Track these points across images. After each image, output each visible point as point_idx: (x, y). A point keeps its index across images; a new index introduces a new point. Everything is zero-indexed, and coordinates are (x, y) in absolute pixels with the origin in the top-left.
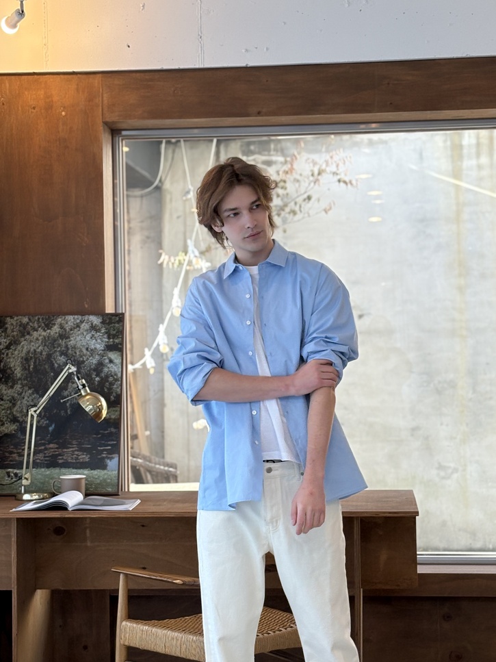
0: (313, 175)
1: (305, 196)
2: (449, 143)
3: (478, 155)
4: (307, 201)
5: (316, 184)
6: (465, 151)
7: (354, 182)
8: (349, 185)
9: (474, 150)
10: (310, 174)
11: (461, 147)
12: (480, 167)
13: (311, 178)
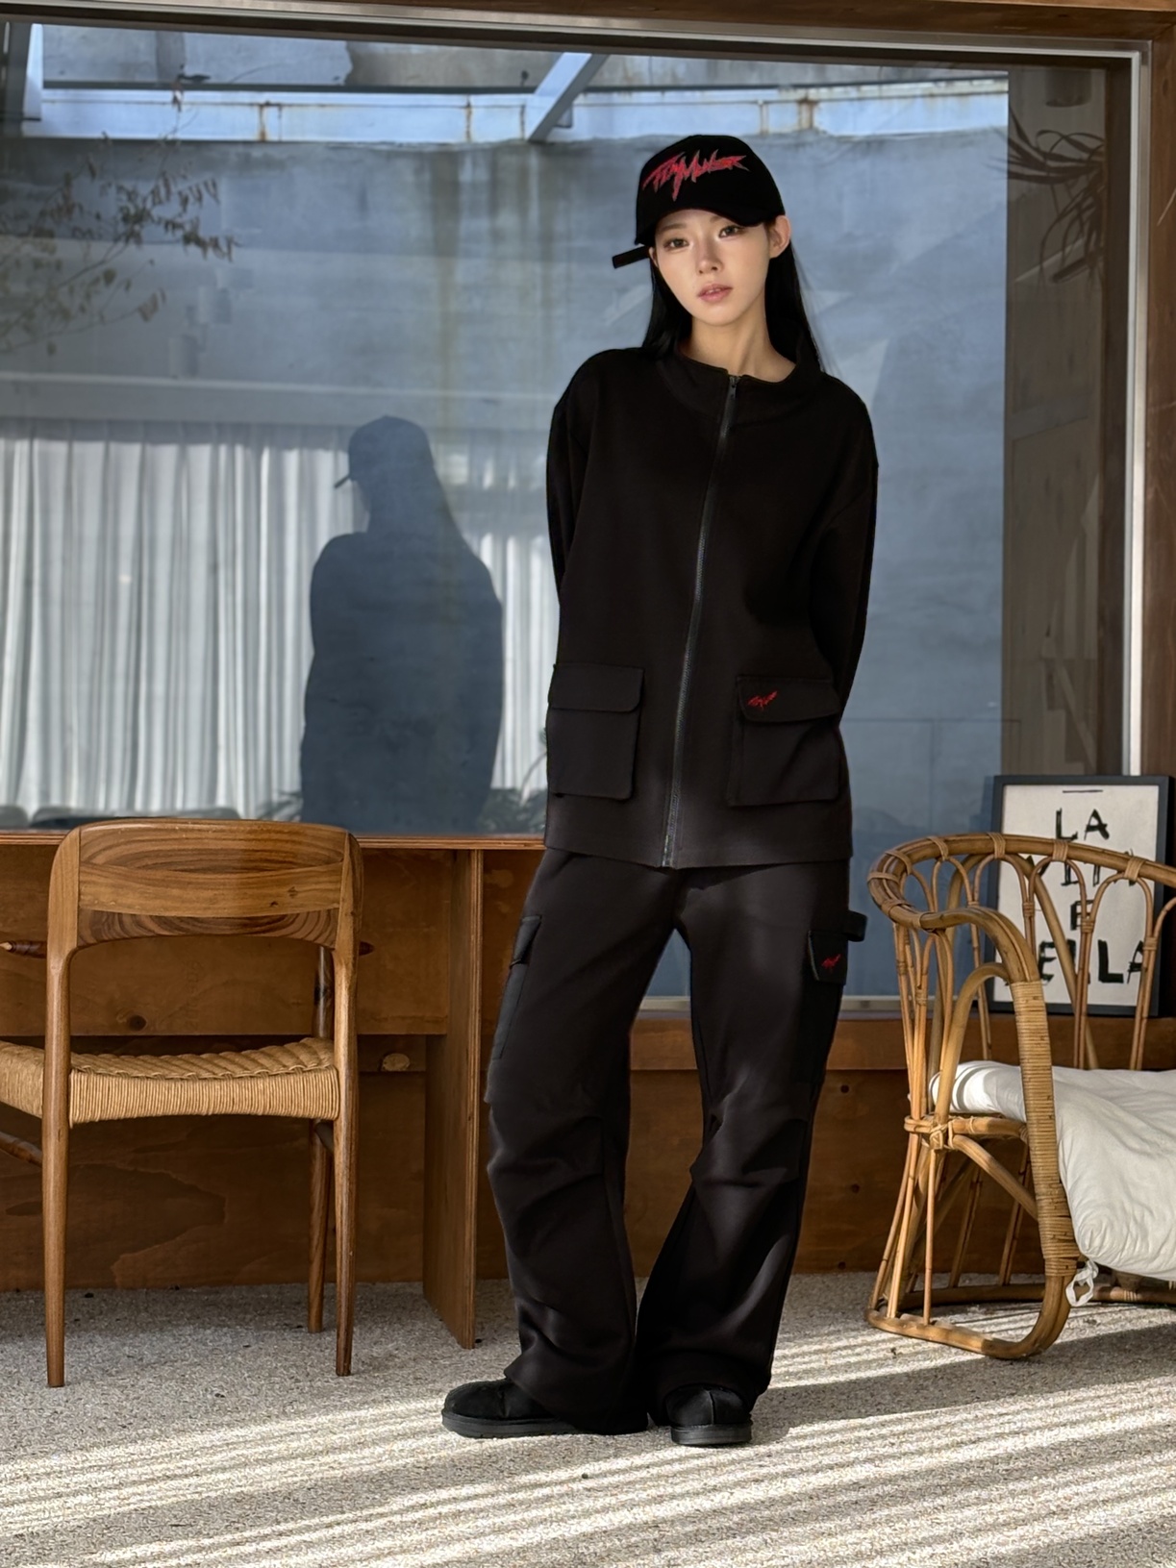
0: (126, 219)
1: (99, 271)
2: (427, 177)
3: (494, 208)
4: (102, 282)
5: (132, 240)
6: (465, 198)
7: (223, 244)
8: (210, 252)
9: (484, 197)
10: (120, 216)
11: (455, 186)
12: (497, 236)
13: (122, 228)
